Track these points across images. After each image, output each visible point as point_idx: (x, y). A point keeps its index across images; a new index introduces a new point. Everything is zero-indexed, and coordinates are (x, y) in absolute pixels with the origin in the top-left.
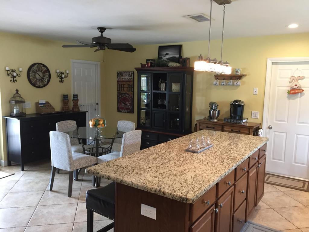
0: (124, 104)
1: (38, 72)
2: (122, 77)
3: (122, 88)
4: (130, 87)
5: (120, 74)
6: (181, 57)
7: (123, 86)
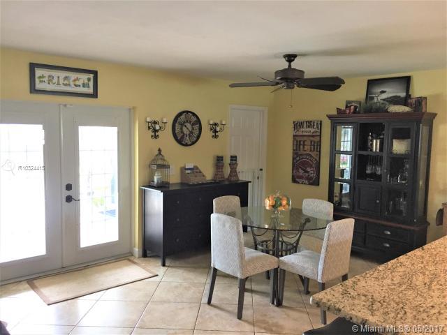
0: (304, 170)
1: (186, 124)
2: (302, 130)
3: (302, 147)
4: (314, 146)
5: (298, 125)
6: (408, 96)
7: (302, 142)
